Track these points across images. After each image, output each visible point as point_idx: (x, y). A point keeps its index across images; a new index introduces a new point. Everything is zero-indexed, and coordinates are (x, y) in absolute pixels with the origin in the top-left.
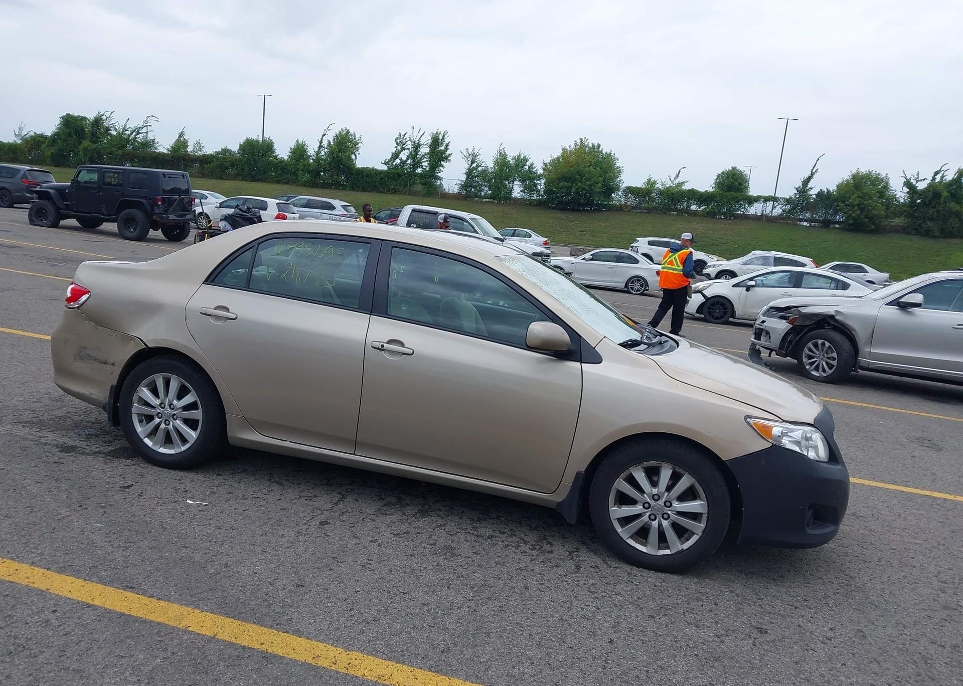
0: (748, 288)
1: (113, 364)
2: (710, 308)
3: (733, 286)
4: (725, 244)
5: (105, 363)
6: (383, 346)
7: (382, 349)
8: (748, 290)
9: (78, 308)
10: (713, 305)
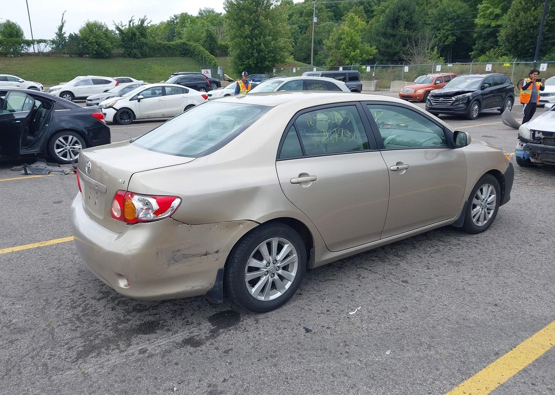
0: (139, 100)
1: (217, 252)
2: (120, 116)
3: (130, 100)
4: (24, 74)
5: (206, 255)
6: (398, 168)
7: (398, 170)
8: (139, 101)
9: (170, 216)
10: (122, 113)
